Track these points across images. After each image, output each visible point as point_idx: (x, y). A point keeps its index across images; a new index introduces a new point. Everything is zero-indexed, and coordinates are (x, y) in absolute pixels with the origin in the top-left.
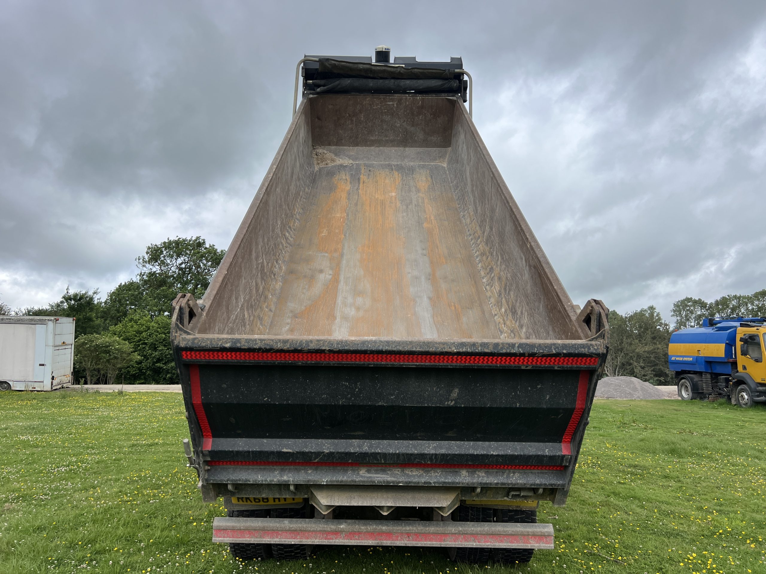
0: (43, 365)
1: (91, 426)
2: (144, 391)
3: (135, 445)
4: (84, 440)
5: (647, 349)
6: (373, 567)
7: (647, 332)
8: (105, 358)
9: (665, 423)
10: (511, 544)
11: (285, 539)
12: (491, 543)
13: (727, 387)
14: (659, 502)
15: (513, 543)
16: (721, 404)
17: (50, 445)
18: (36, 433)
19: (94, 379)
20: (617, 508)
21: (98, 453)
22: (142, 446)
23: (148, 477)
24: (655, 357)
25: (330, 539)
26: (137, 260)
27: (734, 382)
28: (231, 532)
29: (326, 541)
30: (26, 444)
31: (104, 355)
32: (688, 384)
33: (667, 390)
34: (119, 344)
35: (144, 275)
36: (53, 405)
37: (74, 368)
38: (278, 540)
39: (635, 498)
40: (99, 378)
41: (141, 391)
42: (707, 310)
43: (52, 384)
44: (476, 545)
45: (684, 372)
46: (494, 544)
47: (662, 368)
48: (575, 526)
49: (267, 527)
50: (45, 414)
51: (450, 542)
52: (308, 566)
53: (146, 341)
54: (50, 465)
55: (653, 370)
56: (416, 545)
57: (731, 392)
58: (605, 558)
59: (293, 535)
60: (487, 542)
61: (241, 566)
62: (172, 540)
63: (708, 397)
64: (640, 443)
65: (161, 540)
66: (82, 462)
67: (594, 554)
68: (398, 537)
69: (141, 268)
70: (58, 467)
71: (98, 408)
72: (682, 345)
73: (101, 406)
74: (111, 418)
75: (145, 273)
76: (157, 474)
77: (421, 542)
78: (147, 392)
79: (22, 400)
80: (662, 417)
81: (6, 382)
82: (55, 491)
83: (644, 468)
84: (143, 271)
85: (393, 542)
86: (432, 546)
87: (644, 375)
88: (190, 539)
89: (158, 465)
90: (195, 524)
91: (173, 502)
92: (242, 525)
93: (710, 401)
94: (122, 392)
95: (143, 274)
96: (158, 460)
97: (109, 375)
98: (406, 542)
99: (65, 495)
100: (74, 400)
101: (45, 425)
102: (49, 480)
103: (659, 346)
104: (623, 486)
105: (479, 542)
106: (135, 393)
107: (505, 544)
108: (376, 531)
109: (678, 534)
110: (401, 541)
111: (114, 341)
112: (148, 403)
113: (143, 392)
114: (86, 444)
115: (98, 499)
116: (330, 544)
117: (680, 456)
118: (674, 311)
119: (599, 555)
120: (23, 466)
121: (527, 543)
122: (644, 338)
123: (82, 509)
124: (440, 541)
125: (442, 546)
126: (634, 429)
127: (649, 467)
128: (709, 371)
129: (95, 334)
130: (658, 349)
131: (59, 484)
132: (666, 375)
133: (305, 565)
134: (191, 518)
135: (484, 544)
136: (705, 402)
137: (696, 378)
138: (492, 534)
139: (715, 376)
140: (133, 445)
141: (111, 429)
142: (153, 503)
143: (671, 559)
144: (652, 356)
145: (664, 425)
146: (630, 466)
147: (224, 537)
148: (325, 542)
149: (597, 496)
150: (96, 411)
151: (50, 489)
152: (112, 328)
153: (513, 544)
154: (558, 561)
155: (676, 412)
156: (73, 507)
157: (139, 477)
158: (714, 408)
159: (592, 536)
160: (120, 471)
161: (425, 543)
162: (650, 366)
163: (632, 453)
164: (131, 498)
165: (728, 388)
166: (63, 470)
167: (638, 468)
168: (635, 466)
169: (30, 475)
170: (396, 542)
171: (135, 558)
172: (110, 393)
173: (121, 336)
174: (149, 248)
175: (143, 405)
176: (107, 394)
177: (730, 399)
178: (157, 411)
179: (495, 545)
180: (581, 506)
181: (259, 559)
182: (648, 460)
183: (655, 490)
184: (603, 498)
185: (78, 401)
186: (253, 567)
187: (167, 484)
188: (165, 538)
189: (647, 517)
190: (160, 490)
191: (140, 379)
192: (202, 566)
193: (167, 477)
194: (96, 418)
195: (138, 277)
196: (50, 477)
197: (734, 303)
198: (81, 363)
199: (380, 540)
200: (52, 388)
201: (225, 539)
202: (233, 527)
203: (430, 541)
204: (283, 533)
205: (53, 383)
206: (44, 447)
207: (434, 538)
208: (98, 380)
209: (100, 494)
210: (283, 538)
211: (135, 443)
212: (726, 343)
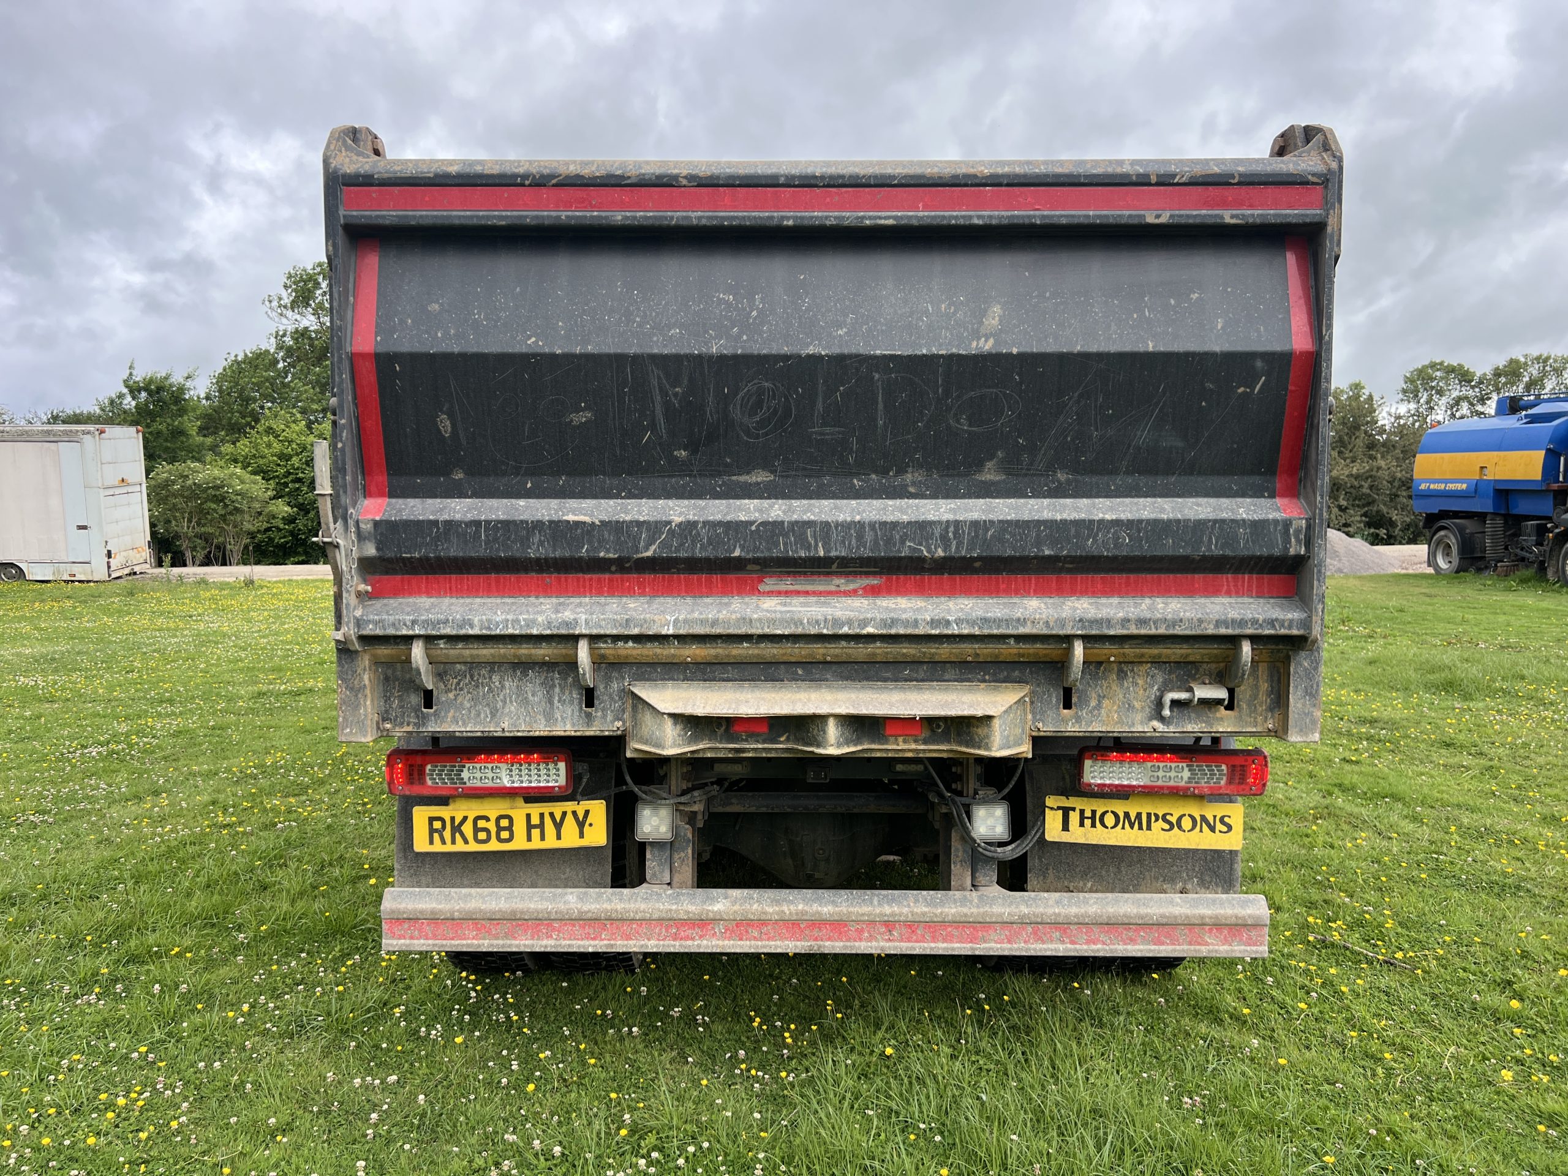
0: (84, 528)
1: (176, 652)
2: (299, 578)
3: (264, 694)
4: (155, 685)
5: (1355, 471)
6: (795, 989)
7: (1357, 434)
8: (214, 510)
9: (1409, 623)
10: (1156, 947)
11: (570, 939)
12: (1104, 943)
13: (1539, 544)
14: (1453, 806)
15: (1163, 944)
16: (1523, 581)
17: (81, 696)
18: (56, 671)
19: (200, 555)
20: (1356, 824)
21: (181, 713)
22: (279, 695)
23: (281, 768)
24: (1371, 487)
25: (687, 938)
26: (267, 303)
27: (1558, 534)
28: (428, 924)
29: (677, 943)
30: (27, 696)
31: (214, 506)
32: (1453, 541)
33: (1396, 554)
34: (242, 482)
35: (284, 335)
36: (106, 611)
37: (153, 534)
38: (551, 942)
39: (1396, 798)
40: (210, 552)
41: (295, 578)
42: (1473, 387)
43: (109, 567)
44: (1065, 950)
45: (1444, 515)
46: (1112, 947)
47: (1384, 509)
48: (1270, 872)
49: (522, 912)
50: (87, 630)
51: (996, 942)
52: (636, 991)
53: (301, 475)
54: (67, 743)
55: (1365, 515)
56: (909, 952)
57: (1547, 555)
58: (1359, 954)
59: (591, 931)
60: (1094, 943)
61: (473, 994)
62: (315, 925)
63: (1496, 565)
64: (1369, 668)
65: (289, 925)
66: (141, 733)
67: (1333, 945)
68: (862, 930)
69: (277, 319)
70: (84, 747)
71: (199, 615)
72: (1447, 456)
73: (206, 610)
74: (224, 635)
75: (285, 331)
76: (301, 759)
77: (922, 944)
78: (307, 580)
79: (42, 601)
80: (1401, 611)
81: (12, 565)
82: (67, 801)
83: (1392, 725)
84: (282, 328)
85: (848, 944)
86: (950, 953)
87: (1346, 525)
88: (358, 920)
89: (309, 738)
90: (373, 881)
91: (329, 827)
92: (457, 908)
93: (1498, 575)
94: (252, 582)
95: (281, 333)
96: (308, 727)
97: (228, 547)
98: (882, 944)
99: (89, 813)
100: (152, 598)
101: (78, 653)
102: (61, 777)
103: (1382, 463)
104: (1356, 768)
105: (1073, 942)
106: (280, 582)
107: (1142, 947)
108: (805, 917)
109: (1518, 888)
110: (870, 941)
111: (231, 475)
112: (306, 602)
113: (297, 581)
114: (158, 694)
115: (163, 820)
116: (687, 951)
117: (1467, 697)
118: (1404, 391)
119: (1347, 948)
120: (8, 745)
121: (1199, 944)
122: (1350, 447)
123: (120, 847)
124: (971, 942)
125: (977, 953)
126: (1347, 639)
127: (1405, 723)
128: (1503, 512)
129: (189, 462)
130: (1379, 468)
131: (77, 787)
132: (1392, 524)
133: (629, 989)
134: (366, 866)
135: (1085, 947)
136: (1488, 578)
137: (1470, 526)
138: (1107, 924)
139: (1513, 522)
140: (261, 694)
141: (219, 658)
142: (282, 830)
143: (1525, 955)
144: (1366, 485)
145: (1409, 628)
146: (1363, 721)
147: (412, 938)
148: (674, 946)
149: (1304, 795)
150: (197, 621)
151: (56, 800)
152: (227, 448)
153: (1162, 948)
154: (1247, 966)
155: (1428, 600)
156: (100, 842)
157: (261, 766)
158: (1509, 589)
159: (1315, 895)
160: (221, 751)
161: (933, 945)
162: (1358, 506)
163: (1356, 691)
164: (234, 819)
165: (1542, 545)
166: (94, 754)
167: (1380, 725)
168: (1373, 722)
169: (18, 768)
170: (857, 944)
171: (223, 971)
172: (228, 583)
173: (249, 464)
174: (290, 277)
175: (294, 606)
176: (222, 586)
177: (1545, 569)
178: (322, 619)
179: (1116, 950)
180: (1269, 819)
181: (519, 973)
182: (1393, 707)
183: (1432, 777)
184: (1317, 798)
185: (159, 601)
186: (504, 995)
187: (322, 782)
188: (300, 918)
189: (1432, 843)
190: (304, 798)
191: (297, 554)
192: (376, 995)
193: (322, 766)
194: (193, 636)
195: (273, 340)
196: (64, 770)
197: (1534, 371)
198: (168, 522)
199: (816, 939)
200: (110, 576)
201: (416, 942)
202: (432, 912)
203: (945, 940)
204: (566, 925)
205: (112, 565)
206: (68, 700)
207: (956, 933)
208: (207, 556)
209: (167, 809)
210: (564, 939)
211: (265, 688)
212: (1548, 451)
